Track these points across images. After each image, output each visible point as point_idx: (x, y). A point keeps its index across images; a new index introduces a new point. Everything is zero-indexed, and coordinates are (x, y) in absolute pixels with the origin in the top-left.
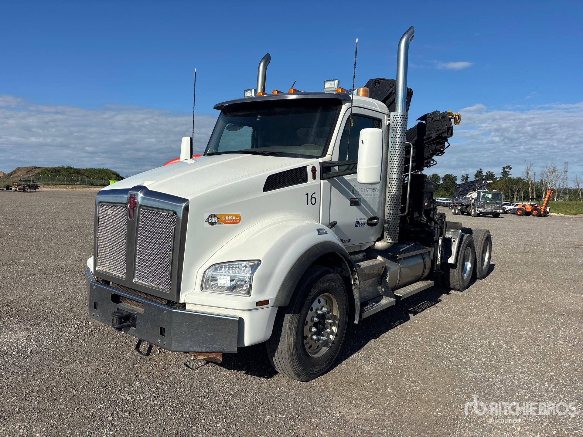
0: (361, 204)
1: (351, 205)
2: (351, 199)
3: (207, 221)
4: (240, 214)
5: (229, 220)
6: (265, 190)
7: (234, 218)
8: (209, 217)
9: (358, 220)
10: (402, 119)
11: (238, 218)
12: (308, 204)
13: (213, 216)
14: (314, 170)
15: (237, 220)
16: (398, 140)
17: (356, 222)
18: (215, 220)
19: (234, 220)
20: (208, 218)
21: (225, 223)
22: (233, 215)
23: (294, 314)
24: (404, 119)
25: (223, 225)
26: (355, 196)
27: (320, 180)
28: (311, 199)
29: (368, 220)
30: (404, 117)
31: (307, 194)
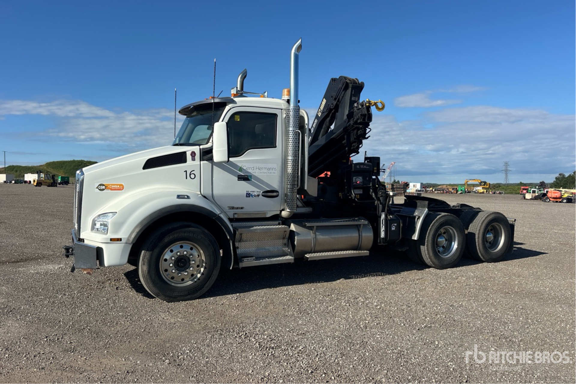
0: (252, 180)
1: (238, 180)
2: (238, 175)
3: (97, 188)
4: (123, 184)
5: (114, 188)
6: (144, 168)
7: (118, 186)
8: (99, 185)
9: (250, 192)
10: (293, 112)
11: (122, 187)
12: (186, 178)
13: (100, 185)
14: (193, 154)
15: (121, 188)
16: (291, 129)
17: (247, 193)
18: (104, 187)
19: (118, 188)
20: (98, 187)
21: (111, 190)
22: (117, 185)
23: (147, 251)
24: (295, 112)
25: (110, 191)
26: (243, 173)
27: (201, 161)
28: (190, 175)
29: (262, 193)
30: (295, 110)
31: (186, 171)
